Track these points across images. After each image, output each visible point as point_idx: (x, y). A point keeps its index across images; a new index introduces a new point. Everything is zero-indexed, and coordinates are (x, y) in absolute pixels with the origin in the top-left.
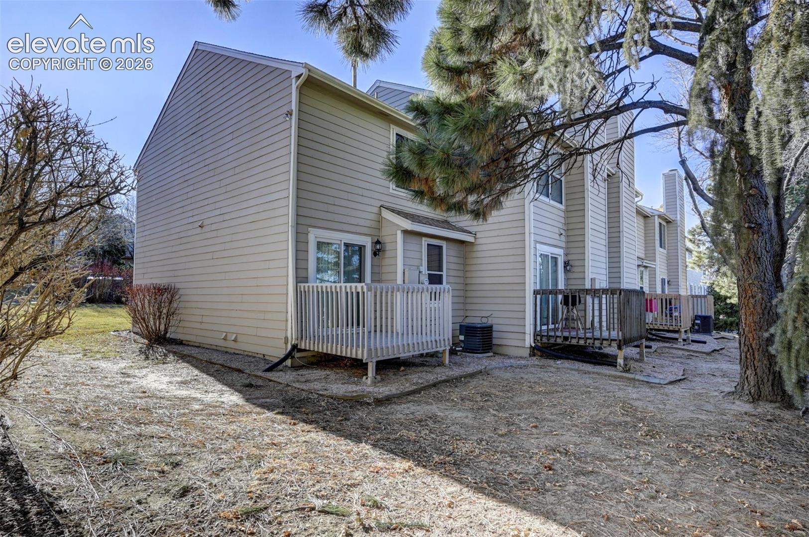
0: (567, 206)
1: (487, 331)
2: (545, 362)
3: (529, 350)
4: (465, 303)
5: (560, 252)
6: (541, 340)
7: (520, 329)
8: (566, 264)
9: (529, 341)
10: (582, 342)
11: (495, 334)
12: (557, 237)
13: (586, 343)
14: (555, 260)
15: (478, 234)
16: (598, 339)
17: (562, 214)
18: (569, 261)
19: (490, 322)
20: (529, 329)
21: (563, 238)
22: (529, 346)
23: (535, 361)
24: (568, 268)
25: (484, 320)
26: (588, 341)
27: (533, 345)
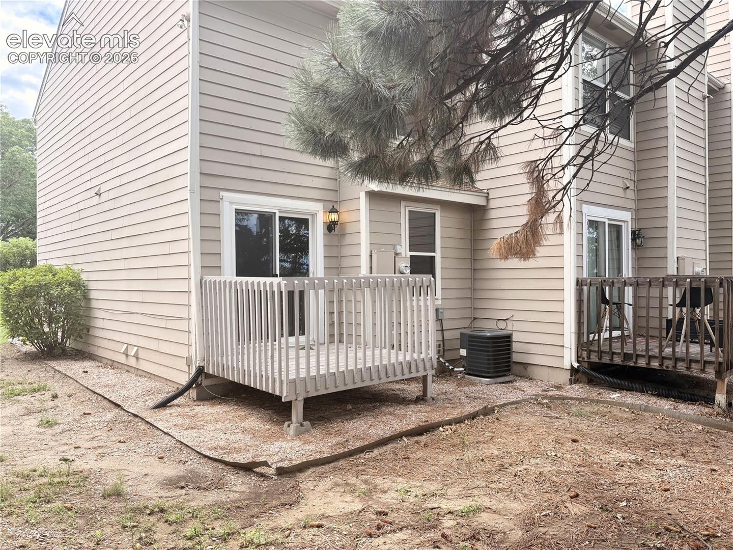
0: (637, 142)
1: (504, 342)
2: (594, 393)
3: (569, 373)
4: (473, 299)
5: (626, 216)
6: (589, 358)
7: (556, 340)
8: (635, 235)
9: (569, 359)
10: (655, 364)
11: (515, 347)
12: (620, 192)
13: (661, 365)
14: (616, 230)
15: (490, 192)
16: (683, 360)
17: (630, 156)
18: (640, 230)
19: (510, 327)
20: (570, 340)
21: (630, 194)
22: (569, 367)
23: (578, 390)
24: (638, 241)
25: (502, 325)
26: (666, 363)
27: (576, 365)
